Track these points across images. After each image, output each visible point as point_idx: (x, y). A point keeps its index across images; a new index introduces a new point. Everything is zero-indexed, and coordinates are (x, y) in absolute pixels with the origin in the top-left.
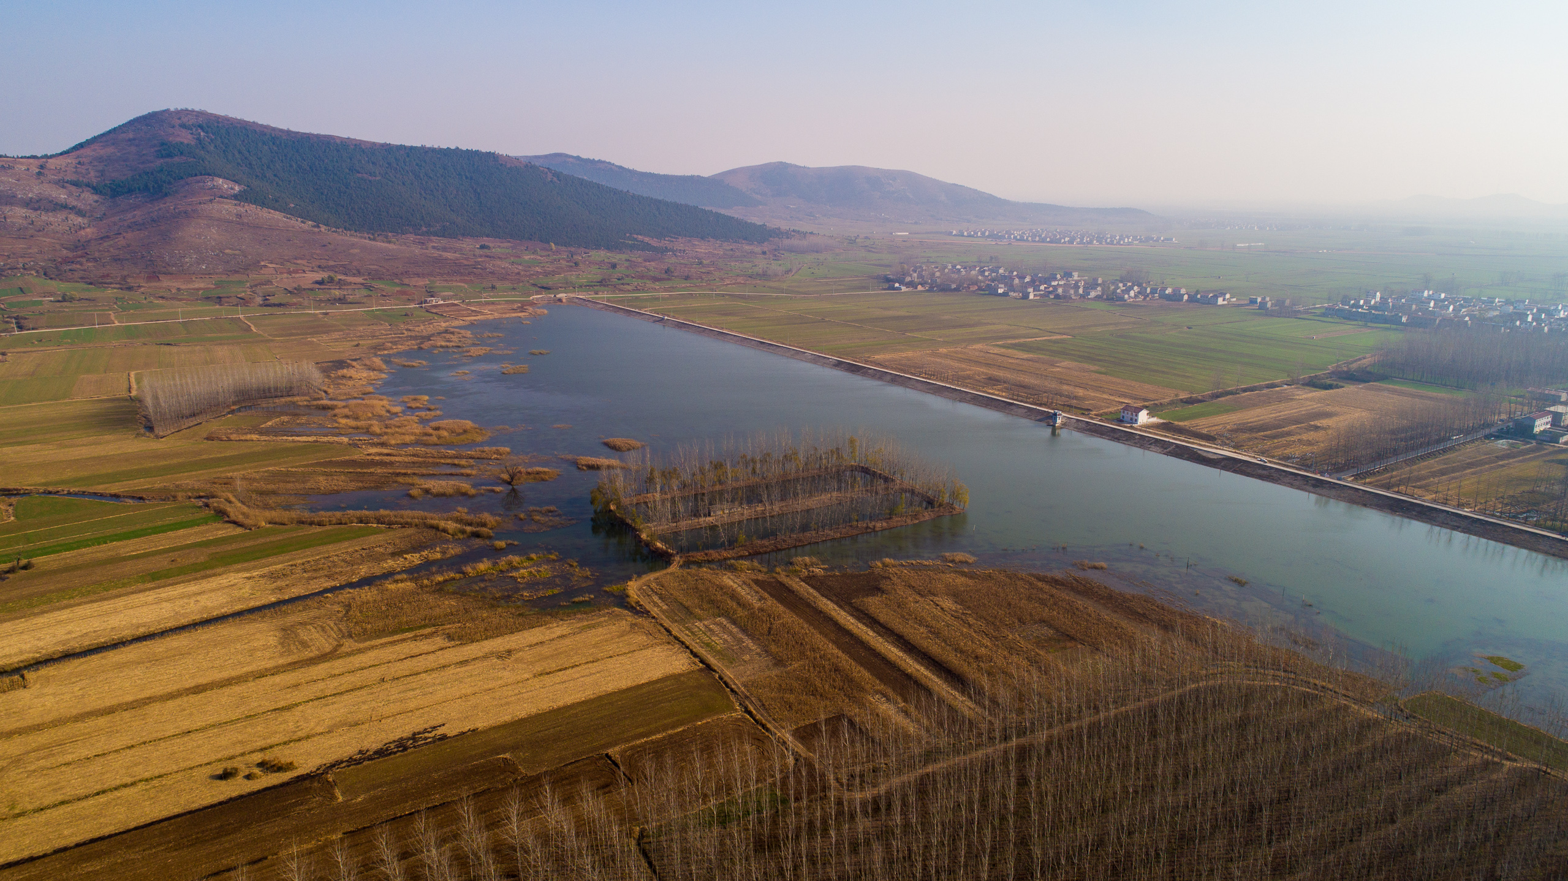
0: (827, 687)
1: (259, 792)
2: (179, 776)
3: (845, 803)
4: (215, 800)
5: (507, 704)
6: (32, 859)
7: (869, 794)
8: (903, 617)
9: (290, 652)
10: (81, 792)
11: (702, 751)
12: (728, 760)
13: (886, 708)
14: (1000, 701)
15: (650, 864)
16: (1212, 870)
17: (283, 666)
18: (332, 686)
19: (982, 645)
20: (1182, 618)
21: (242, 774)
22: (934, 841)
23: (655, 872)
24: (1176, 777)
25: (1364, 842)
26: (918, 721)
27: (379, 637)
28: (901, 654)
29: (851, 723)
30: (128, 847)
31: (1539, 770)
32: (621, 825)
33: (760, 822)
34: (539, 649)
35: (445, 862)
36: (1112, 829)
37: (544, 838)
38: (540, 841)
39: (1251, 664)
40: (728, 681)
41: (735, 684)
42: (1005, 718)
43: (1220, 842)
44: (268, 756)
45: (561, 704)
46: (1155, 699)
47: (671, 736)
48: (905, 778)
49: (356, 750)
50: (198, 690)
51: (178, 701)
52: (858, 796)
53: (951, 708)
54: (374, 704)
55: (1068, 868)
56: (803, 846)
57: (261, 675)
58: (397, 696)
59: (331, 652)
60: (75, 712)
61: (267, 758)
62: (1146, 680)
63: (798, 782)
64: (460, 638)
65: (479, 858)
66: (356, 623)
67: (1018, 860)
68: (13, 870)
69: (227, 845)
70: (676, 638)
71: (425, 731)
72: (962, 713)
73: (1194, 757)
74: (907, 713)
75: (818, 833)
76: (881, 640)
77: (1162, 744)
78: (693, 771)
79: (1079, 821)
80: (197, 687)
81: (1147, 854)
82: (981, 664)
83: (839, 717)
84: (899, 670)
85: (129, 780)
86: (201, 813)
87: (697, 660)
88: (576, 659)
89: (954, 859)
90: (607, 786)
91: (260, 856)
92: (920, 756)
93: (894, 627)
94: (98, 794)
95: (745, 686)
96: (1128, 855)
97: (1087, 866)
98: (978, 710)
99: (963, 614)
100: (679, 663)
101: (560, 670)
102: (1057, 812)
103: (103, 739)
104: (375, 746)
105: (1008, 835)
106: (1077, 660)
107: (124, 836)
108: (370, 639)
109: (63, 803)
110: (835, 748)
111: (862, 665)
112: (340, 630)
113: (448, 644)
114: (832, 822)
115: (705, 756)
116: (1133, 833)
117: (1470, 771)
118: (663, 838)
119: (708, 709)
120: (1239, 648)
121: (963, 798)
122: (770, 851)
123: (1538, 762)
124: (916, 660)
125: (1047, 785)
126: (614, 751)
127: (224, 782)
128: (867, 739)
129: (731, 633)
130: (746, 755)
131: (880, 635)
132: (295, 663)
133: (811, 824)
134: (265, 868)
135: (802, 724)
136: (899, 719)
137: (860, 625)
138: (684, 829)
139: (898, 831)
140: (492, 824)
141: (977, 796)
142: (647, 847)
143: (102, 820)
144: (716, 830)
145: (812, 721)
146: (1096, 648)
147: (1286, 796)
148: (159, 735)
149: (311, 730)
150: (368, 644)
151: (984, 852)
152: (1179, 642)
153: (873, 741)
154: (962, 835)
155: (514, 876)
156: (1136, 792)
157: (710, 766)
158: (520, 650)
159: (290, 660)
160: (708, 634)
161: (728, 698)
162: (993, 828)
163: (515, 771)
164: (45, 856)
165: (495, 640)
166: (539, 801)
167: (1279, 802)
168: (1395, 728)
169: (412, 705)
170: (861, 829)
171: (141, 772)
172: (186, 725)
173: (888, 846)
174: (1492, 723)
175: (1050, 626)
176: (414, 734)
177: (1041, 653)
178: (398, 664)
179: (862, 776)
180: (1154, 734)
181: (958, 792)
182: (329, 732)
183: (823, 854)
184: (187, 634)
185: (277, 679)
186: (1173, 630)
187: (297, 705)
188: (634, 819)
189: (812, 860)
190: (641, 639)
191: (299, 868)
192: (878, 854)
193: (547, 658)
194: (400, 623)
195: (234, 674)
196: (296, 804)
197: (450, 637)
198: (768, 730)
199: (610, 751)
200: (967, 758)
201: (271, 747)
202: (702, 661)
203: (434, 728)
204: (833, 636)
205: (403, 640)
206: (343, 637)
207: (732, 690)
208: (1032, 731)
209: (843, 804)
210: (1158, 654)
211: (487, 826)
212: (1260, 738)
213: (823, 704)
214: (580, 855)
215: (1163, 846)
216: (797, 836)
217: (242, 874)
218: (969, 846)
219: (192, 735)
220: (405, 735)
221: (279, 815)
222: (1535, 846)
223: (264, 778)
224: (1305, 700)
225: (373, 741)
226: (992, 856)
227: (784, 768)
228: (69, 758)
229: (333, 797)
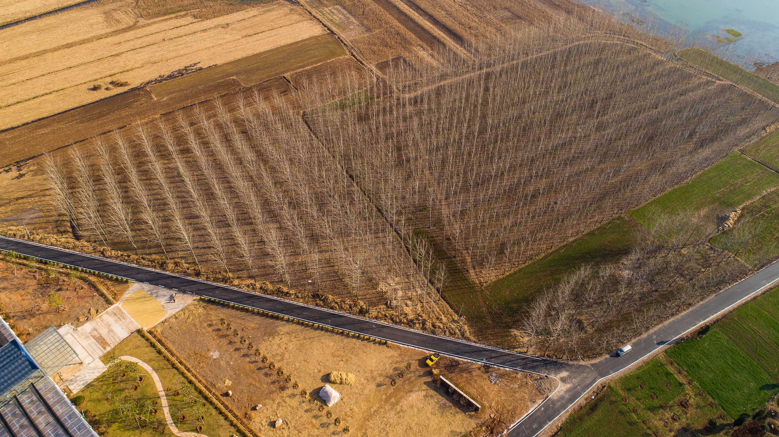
0: (393, 43)
1: (114, 96)
2: (72, 89)
3: (401, 100)
4: (94, 100)
5: (231, 52)
6: (13, 128)
7: (412, 95)
8: (433, 5)
9: (112, 26)
10: (26, 97)
11: (331, 75)
12: (344, 79)
13: (423, 54)
14: (480, 50)
15: (309, 127)
16: (569, 129)
17: (110, 33)
18: (138, 43)
19: (473, 21)
20: (578, 7)
21: (103, 88)
22: (442, 116)
23: (311, 130)
24: (560, 87)
25: (641, 117)
26: (438, 60)
27: (157, 17)
28: (431, 26)
29: (405, 61)
30: (58, 122)
31: (731, 85)
32: (293, 110)
33: (360, 108)
34: (243, 22)
35: (212, 127)
36: (526, 111)
37: (258, 116)
38: (255, 117)
39: (608, 32)
40: (343, 39)
41: (346, 41)
42: (481, 59)
43: (575, 117)
44: (114, 79)
45: (258, 52)
46: (557, 49)
47: (315, 67)
48: (430, 88)
49: (158, 76)
50: (69, 46)
51: (60, 52)
52: (407, 96)
53: (455, 54)
54: (162, 52)
55: (503, 128)
56: (381, 119)
57: (99, 38)
58: (173, 48)
59: (133, 26)
60: (8, 58)
61: (114, 80)
62: (554, 40)
63: (379, 90)
64: (201, 17)
65: (227, 125)
66: (143, 9)
67: (481, 124)
68: (5, 133)
69: (105, 121)
70: (314, 17)
71: (191, 66)
72: (460, 56)
73: (570, 78)
74: (432, 56)
75: (388, 113)
76: (421, 18)
77: (556, 72)
78: (327, 85)
79: (511, 108)
80: (68, 44)
81: (540, 122)
82: (472, 31)
83: (399, 58)
84: (430, 34)
85: (48, 92)
86: (89, 106)
87: (326, 29)
88: (263, 29)
89: (451, 124)
90: (285, 92)
91: (123, 125)
92: (438, 77)
93: (428, 11)
94: (34, 98)
95: (351, 42)
96: (532, 122)
97: (512, 127)
98: (468, 54)
99: (465, 4)
100: (317, 30)
101: (255, 34)
102: (501, 103)
103: (27, 72)
104: (167, 74)
105: (477, 114)
106: (521, 30)
107: (54, 117)
108: (152, 18)
109: (18, 102)
110: (397, 73)
111: (411, 31)
112: (135, 13)
113: (195, 21)
114: (394, 108)
115: (333, 77)
116: (536, 113)
117: (699, 85)
118: (314, 115)
119: (333, 54)
120: (604, 24)
121: (458, 97)
122: (365, 121)
123: (733, 81)
124: (439, 29)
125: (498, 91)
126: (287, 75)
127: (95, 92)
128: (412, 69)
129: (343, 14)
130: (353, 77)
131: (421, 15)
132: (115, 31)
133: (384, 109)
134: (127, 130)
135: (380, 61)
136: (429, 59)
137: (411, 10)
138: (324, 111)
139: (425, 112)
140: (232, 110)
141: (464, 95)
142: (307, 119)
143: (41, 110)
144: (339, 111)
145: (385, 60)
146: (531, 23)
147: (610, 97)
148: (56, 69)
149: (133, 66)
150: (152, 21)
151: (465, 121)
152: (574, 20)
153: (415, 70)
154: (456, 113)
155: (245, 133)
156: (540, 94)
157: (335, 82)
158: (233, 23)
159: (113, 29)
160: (331, 14)
161: (343, 48)
162: (471, 110)
163: (239, 85)
164: (18, 127)
165: (219, 18)
166: (253, 99)
167: (606, 99)
168: (670, 65)
169: (182, 53)
170: (408, 110)
171: (52, 88)
172: (68, 64)
173: (421, 119)
174: (717, 63)
175: (509, 11)
176: (186, 67)
177: (503, 25)
178: (170, 31)
179: (409, 86)
180: (553, 67)
181: (455, 94)
182: (142, 67)
183: (390, 122)
184: (54, 16)
185: (109, 40)
186: (572, 14)
187: (122, 53)
188: (300, 107)
189: (385, 125)
190: (296, 17)
191: (143, 131)
192: (415, 122)
193: (248, 28)
194: (167, 9)
195: (85, 37)
196: (134, 102)
197: (195, 17)
198: (363, 64)
199: (285, 75)
200: (461, 78)
201: (114, 74)
202: (329, 29)
203: (195, 64)
204: (396, 16)
205: (171, 18)
206: (138, 17)
207: (345, 44)
208: (494, 65)
209: (400, 100)
210: (562, 26)
211: (229, 111)
212: (604, 69)
213: (391, 51)
214: (276, 123)
215: (548, 118)
216: (378, 115)
217: (116, 133)
218: (458, 118)
219: (72, 69)
220: (181, 68)
221: (127, 107)
222: (717, 119)
223: (115, 90)
224: (630, 51)
225: (166, 72)
226: (469, 123)
227: (372, 82)
228: (14, 81)
229: (151, 98)
